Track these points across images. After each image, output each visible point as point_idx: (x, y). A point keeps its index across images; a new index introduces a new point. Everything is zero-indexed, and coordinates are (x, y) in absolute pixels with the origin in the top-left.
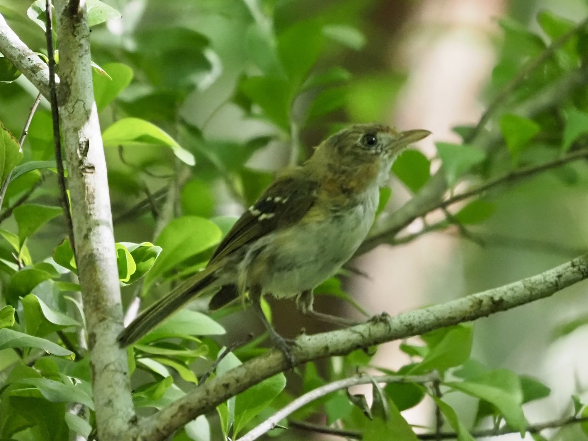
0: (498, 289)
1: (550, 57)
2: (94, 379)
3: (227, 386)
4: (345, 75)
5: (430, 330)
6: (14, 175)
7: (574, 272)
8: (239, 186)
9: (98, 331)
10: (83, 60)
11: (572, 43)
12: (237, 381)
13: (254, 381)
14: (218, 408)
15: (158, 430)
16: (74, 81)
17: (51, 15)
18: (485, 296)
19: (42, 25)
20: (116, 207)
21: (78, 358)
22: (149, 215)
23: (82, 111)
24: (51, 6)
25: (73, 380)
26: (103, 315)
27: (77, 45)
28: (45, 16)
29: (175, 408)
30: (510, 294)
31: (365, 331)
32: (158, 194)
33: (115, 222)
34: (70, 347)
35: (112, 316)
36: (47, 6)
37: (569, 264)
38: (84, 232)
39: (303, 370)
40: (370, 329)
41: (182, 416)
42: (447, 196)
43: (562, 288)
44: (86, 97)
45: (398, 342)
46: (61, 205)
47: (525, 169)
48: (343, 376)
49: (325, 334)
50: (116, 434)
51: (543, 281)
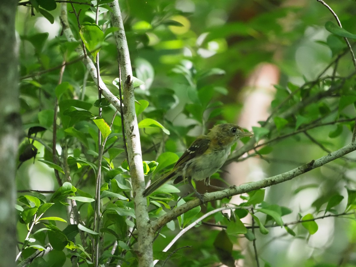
0: (273, 177)
1: (291, 97)
2: (135, 208)
3: (181, 210)
4: (221, 103)
5: (250, 191)
6: (108, 138)
7: (299, 171)
8: (185, 142)
9: (137, 191)
10: (132, 99)
11: (299, 92)
12: (184, 208)
13: (190, 209)
14: (178, 218)
15: (157, 225)
16: (129, 106)
17: (121, 83)
18: (269, 179)
19: (118, 87)
20: (143, 149)
21: (130, 200)
22: (154, 151)
23: (131, 116)
24: (121, 80)
25: (128, 208)
26: (138, 186)
27: (130, 93)
28: (119, 84)
29: (163, 218)
30: (277, 179)
31: (228, 191)
32: (157, 145)
33: (143, 154)
34: (127, 197)
35: (141, 186)
36: (119, 80)
37: (297, 168)
38: (132, 157)
39: (207, 205)
40: (229, 191)
41: (165, 220)
42: (256, 145)
43: (295, 177)
44: (133, 111)
45: (239, 195)
46: (124, 148)
47: (283, 136)
48: (220, 207)
49: (214, 193)
50: (143, 226)
51: (289, 174)
